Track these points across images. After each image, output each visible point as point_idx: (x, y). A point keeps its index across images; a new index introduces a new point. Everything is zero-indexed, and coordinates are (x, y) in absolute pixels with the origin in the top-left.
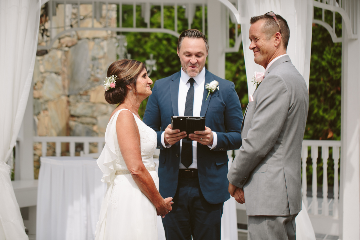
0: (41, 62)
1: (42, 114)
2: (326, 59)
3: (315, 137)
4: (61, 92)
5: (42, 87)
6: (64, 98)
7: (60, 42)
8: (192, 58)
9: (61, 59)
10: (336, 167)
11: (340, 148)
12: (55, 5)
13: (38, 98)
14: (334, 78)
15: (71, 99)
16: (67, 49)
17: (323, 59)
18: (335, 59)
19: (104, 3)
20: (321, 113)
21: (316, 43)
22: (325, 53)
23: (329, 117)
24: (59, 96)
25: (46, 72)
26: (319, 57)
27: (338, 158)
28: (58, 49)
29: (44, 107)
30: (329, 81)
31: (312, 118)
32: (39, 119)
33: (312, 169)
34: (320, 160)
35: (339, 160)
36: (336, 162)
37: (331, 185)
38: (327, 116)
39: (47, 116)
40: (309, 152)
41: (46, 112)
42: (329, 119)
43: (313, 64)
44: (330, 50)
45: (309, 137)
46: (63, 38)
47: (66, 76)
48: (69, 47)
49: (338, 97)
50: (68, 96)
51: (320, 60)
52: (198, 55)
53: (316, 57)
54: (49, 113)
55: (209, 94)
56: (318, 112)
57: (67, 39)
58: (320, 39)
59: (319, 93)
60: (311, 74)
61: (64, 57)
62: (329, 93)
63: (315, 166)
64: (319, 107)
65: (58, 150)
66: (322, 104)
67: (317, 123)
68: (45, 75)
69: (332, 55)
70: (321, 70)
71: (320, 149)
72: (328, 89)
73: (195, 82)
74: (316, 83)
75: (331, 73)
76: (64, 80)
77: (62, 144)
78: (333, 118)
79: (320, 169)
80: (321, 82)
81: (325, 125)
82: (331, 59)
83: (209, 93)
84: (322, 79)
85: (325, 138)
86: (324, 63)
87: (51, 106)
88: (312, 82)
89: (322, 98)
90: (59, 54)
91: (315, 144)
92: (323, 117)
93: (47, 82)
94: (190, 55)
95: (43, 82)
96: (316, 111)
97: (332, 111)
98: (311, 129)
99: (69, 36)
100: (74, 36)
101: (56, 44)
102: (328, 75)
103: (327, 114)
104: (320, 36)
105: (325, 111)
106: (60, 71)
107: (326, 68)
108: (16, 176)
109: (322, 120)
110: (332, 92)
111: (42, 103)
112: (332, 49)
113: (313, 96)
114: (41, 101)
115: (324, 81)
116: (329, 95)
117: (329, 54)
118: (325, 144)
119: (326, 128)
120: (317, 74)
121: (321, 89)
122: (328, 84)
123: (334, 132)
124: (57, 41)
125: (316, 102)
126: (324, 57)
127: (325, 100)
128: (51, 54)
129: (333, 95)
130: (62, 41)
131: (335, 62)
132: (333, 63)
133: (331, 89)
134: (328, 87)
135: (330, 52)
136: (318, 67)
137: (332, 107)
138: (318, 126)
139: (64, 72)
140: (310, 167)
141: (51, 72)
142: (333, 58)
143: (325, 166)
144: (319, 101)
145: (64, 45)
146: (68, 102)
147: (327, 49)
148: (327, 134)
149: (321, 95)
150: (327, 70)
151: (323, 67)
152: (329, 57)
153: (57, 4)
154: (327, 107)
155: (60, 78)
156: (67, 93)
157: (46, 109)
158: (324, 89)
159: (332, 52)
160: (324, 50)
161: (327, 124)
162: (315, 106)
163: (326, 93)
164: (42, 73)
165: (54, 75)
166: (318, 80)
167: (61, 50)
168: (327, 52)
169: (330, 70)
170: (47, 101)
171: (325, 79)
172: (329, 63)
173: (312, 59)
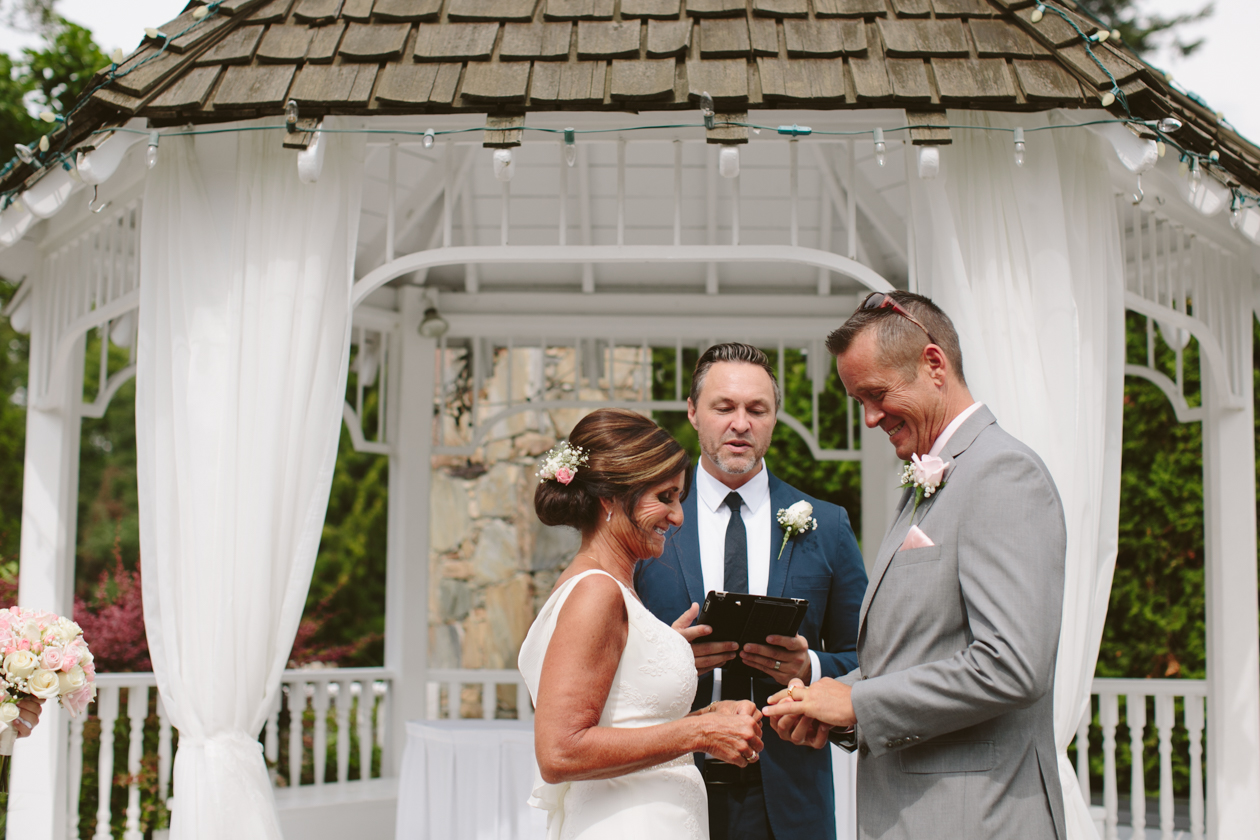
0: (472, 494)
1: (473, 617)
2: (1158, 484)
3: (1135, 672)
4: (515, 564)
5: (473, 554)
6: (522, 579)
7: (513, 446)
8: (738, 416)
9: (515, 485)
10: (1195, 751)
11: (1205, 699)
12: (490, 352)
13: (465, 580)
14: (1180, 529)
15: (539, 581)
16: (529, 461)
17: (1151, 483)
18: (1180, 482)
19: (606, 344)
20: (1148, 614)
21: (1132, 445)
22: (1154, 467)
23: (1169, 624)
24: (511, 575)
25: (482, 517)
26: (1140, 478)
27: (1202, 726)
28: (510, 461)
29: (477, 600)
30: (1165, 537)
31: (1126, 627)
32: (465, 630)
33: (1130, 754)
34: (1149, 731)
35: (1204, 731)
36: (1194, 737)
37: (1182, 793)
38: (1162, 623)
39: (483, 621)
40: (1123, 710)
41: (481, 612)
42: (1169, 629)
43: (1126, 495)
44: (1166, 460)
45: (1120, 673)
46: (521, 435)
47: (526, 526)
48: (536, 457)
49: (1191, 575)
50: (532, 573)
51: (1142, 485)
52: (753, 408)
53: (1132, 479)
54: (488, 614)
55: (786, 539)
56: (1140, 614)
57: (531, 437)
58: (1143, 434)
59: (1143, 566)
60: (1123, 520)
61: (522, 481)
62: (1167, 565)
63: (1137, 747)
64: (1143, 600)
65: (489, 704)
66: (1151, 592)
67: (1140, 639)
68: (480, 523)
69: (1172, 473)
70: (1146, 510)
71: (1150, 701)
72: (1163, 556)
73: (744, 503)
74: (1134, 542)
75: (1172, 515)
76: (521, 536)
77: (499, 688)
78: (1177, 626)
79: (1151, 753)
80: (1148, 540)
81: (1160, 645)
82: (1171, 482)
83: (787, 535)
84: (1149, 531)
85: (1160, 673)
86: (1152, 493)
87: (493, 597)
88: (1124, 540)
89: (1150, 579)
90: (512, 473)
91: (1137, 689)
92: (1153, 624)
93: (484, 542)
94: (730, 406)
95: (475, 541)
96: (1135, 610)
97: (1176, 609)
98: (1123, 655)
99: (536, 431)
100: (547, 430)
101: (504, 450)
102: (1165, 522)
103: (1163, 617)
104: (1142, 427)
105: (1158, 608)
106: (512, 513)
107: (1159, 504)
108: (384, 769)
109: (1152, 632)
110: (1174, 563)
111: (472, 591)
112: (1172, 458)
113: (1127, 573)
114: (471, 585)
115: (1155, 537)
116: (1167, 571)
117: (1166, 470)
118: (1163, 690)
119: (1161, 651)
120: (1137, 518)
121: (1147, 556)
122: (1164, 544)
123: (1181, 661)
124: (508, 443)
125: (1134, 587)
126: (1153, 477)
127: (1157, 582)
128: (494, 473)
129: (1177, 569)
130: (519, 441)
131: (1180, 489)
132: (1175, 493)
133: (1171, 557)
134: (1164, 549)
135: (1168, 464)
136: (1137, 502)
137: (1174, 601)
138: (1142, 647)
139: (521, 516)
140: (1125, 746)
141: (494, 518)
142: (1175, 481)
143: (1166, 749)
144: (1144, 585)
145: (523, 452)
146: (532, 588)
147: (1159, 457)
148: (1164, 667)
149: (1147, 571)
150: (1161, 509)
151: (1151, 503)
152: (1166, 477)
153: (498, 350)
154: (1163, 600)
155: (513, 530)
156: (529, 567)
157: (482, 606)
158: (1154, 556)
159: (1172, 467)
160: (1152, 460)
161: (1164, 640)
162: (1133, 596)
163: (1159, 566)
164: (474, 519)
165: (499, 524)
166: (1139, 533)
167: (517, 464)
168: (1160, 466)
169: (1167, 510)
170: (484, 586)
171: (1158, 531)
172: (1166, 492)
173: (1123, 483)
